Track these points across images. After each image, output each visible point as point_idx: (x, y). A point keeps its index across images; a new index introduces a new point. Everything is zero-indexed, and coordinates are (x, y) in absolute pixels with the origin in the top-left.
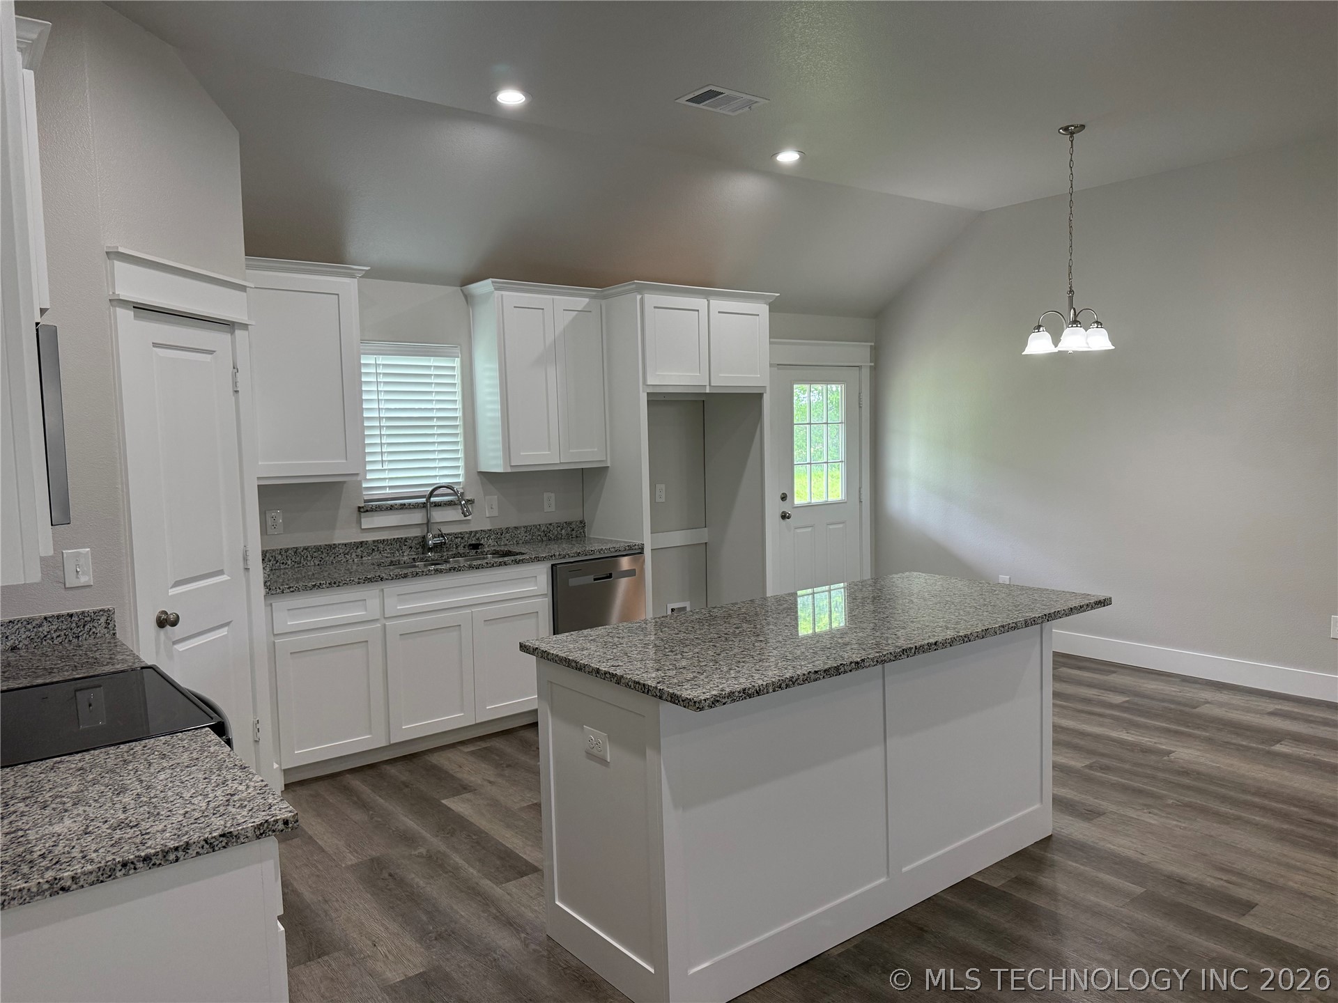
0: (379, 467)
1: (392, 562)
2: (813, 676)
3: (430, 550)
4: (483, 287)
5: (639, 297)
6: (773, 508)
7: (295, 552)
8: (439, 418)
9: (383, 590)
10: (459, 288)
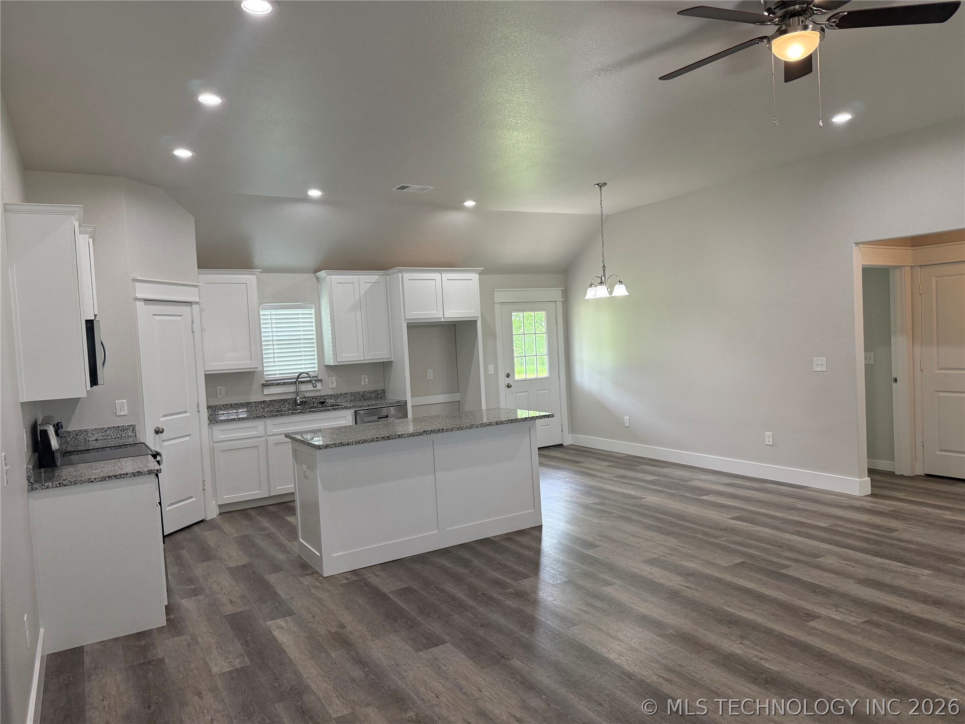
0: (273, 364)
1: (278, 410)
2: (375, 439)
3: (299, 405)
4: (322, 274)
5: (400, 275)
6: (503, 381)
7: (231, 406)
8: (304, 339)
9: (266, 422)
10: (313, 275)
